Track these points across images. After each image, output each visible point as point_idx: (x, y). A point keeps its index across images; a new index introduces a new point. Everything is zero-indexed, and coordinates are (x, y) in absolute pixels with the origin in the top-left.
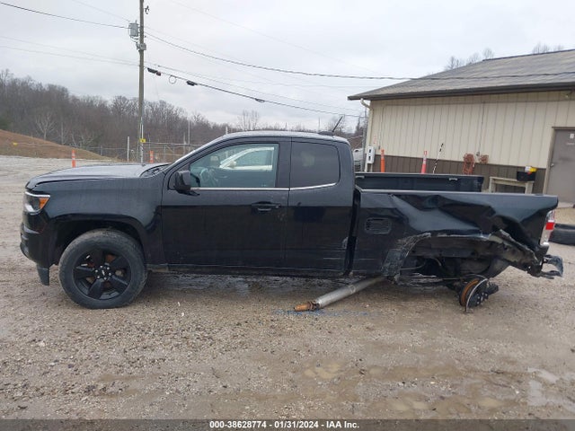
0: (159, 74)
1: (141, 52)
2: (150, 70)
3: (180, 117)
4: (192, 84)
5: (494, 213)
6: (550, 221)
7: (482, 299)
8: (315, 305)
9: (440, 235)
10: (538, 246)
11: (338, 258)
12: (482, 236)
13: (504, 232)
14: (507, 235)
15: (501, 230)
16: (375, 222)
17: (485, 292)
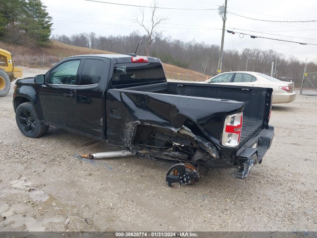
0: (234, 33)
1: (224, 21)
2: (228, 31)
3: (281, 58)
4: (253, 37)
5: (178, 111)
6: (229, 124)
7: (185, 179)
8: (91, 156)
9: (146, 124)
10: (218, 145)
11: (100, 130)
12: (173, 129)
13: (186, 128)
14: (190, 130)
15: (183, 126)
16: (114, 110)
17: (186, 175)
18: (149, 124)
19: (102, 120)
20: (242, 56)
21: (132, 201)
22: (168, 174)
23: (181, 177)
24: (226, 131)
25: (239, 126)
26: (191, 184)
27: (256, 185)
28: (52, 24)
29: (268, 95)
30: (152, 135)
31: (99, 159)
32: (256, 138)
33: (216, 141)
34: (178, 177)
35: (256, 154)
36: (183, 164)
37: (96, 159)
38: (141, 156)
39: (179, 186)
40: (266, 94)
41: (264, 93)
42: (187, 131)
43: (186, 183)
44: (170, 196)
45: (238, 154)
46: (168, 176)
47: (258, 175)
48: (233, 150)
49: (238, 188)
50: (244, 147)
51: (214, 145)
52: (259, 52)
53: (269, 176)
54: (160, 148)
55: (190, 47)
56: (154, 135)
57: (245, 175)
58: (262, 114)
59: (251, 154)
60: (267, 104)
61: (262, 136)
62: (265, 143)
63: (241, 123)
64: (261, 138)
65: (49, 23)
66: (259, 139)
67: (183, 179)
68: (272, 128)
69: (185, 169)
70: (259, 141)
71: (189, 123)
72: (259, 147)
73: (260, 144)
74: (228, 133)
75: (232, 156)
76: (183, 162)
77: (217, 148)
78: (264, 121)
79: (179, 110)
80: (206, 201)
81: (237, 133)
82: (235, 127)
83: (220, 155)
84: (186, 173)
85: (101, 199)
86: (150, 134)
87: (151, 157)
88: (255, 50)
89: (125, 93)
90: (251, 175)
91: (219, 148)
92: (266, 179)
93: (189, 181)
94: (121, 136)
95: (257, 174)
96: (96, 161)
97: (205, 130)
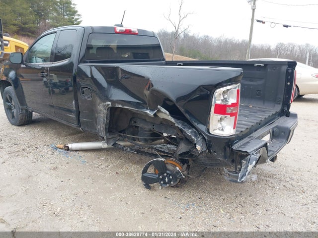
0: (264, 23)
1: (254, 10)
2: (258, 21)
4: (286, 26)
5: (153, 86)
6: (219, 102)
7: (167, 180)
8: (66, 147)
9: (118, 105)
10: (204, 133)
11: (73, 116)
12: (148, 112)
13: (163, 110)
14: (168, 112)
15: (159, 107)
16: (85, 89)
17: (167, 174)
18: (120, 106)
19: (74, 102)
20: (275, 51)
21: (89, 206)
22: (145, 171)
23: (161, 177)
24: (215, 112)
25: (233, 105)
26: (176, 186)
27: (268, 191)
28: (81, 21)
29: (290, 71)
30: (133, 122)
31: (76, 151)
32: (269, 128)
33: (202, 127)
34: (157, 176)
35: (265, 148)
36: (163, 159)
37: (73, 150)
38: (120, 149)
39: (160, 188)
40: (287, 70)
41: (284, 68)
42: (165, 114)
43: (168, 185)
44: (143, 201)
45: (235, 147)
46: (144, 175)
47: (273, 178)
48: (226, 141)
49: (241, 194)
50: (249, 138)
51: (199, 133)
52: (294, 45)
53: (288, 179)
54: (145, 139)
55: (220, 42)
56: (135, 122)
57: (242, 178)
58: (281, 97)
59: (255, 148)
60: (289, 84)
61: (280, 125)
62: (283, 135)
63: (237, 100)
64: (277, 127)
65: (78, 21)
66: (273, 128)
67: (163, 179)
68: (295, 116)
69: (165, 166)
70: (273, 132)
71: (168, 102)
72: (274, 140)
73: (274, 135)
74: (219, 116)
75: (225, 148)
76: (163, 156)
77: (204, 138)
78: (283, 106)
79: (153, 84)
80: (190, 212)
81: (232, 115)
82: (229, 106)
83: (209, 147)
84: (168, 172)
85: (51, 200)
86: (131, 120)
87: (132, 149)
88: (289, 45)
89: (96, 67)
90: (263, 178)
91: (206, 138)
92: (283, 183)
93: (172, 183)
94: (94, 123)
95: (271, 176)
96: (72, 153)
97: (187, 112)
